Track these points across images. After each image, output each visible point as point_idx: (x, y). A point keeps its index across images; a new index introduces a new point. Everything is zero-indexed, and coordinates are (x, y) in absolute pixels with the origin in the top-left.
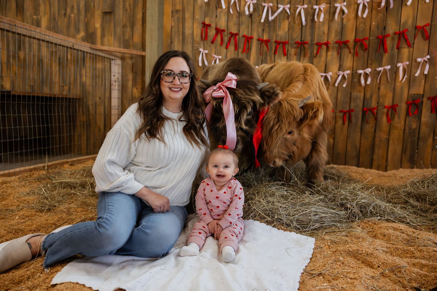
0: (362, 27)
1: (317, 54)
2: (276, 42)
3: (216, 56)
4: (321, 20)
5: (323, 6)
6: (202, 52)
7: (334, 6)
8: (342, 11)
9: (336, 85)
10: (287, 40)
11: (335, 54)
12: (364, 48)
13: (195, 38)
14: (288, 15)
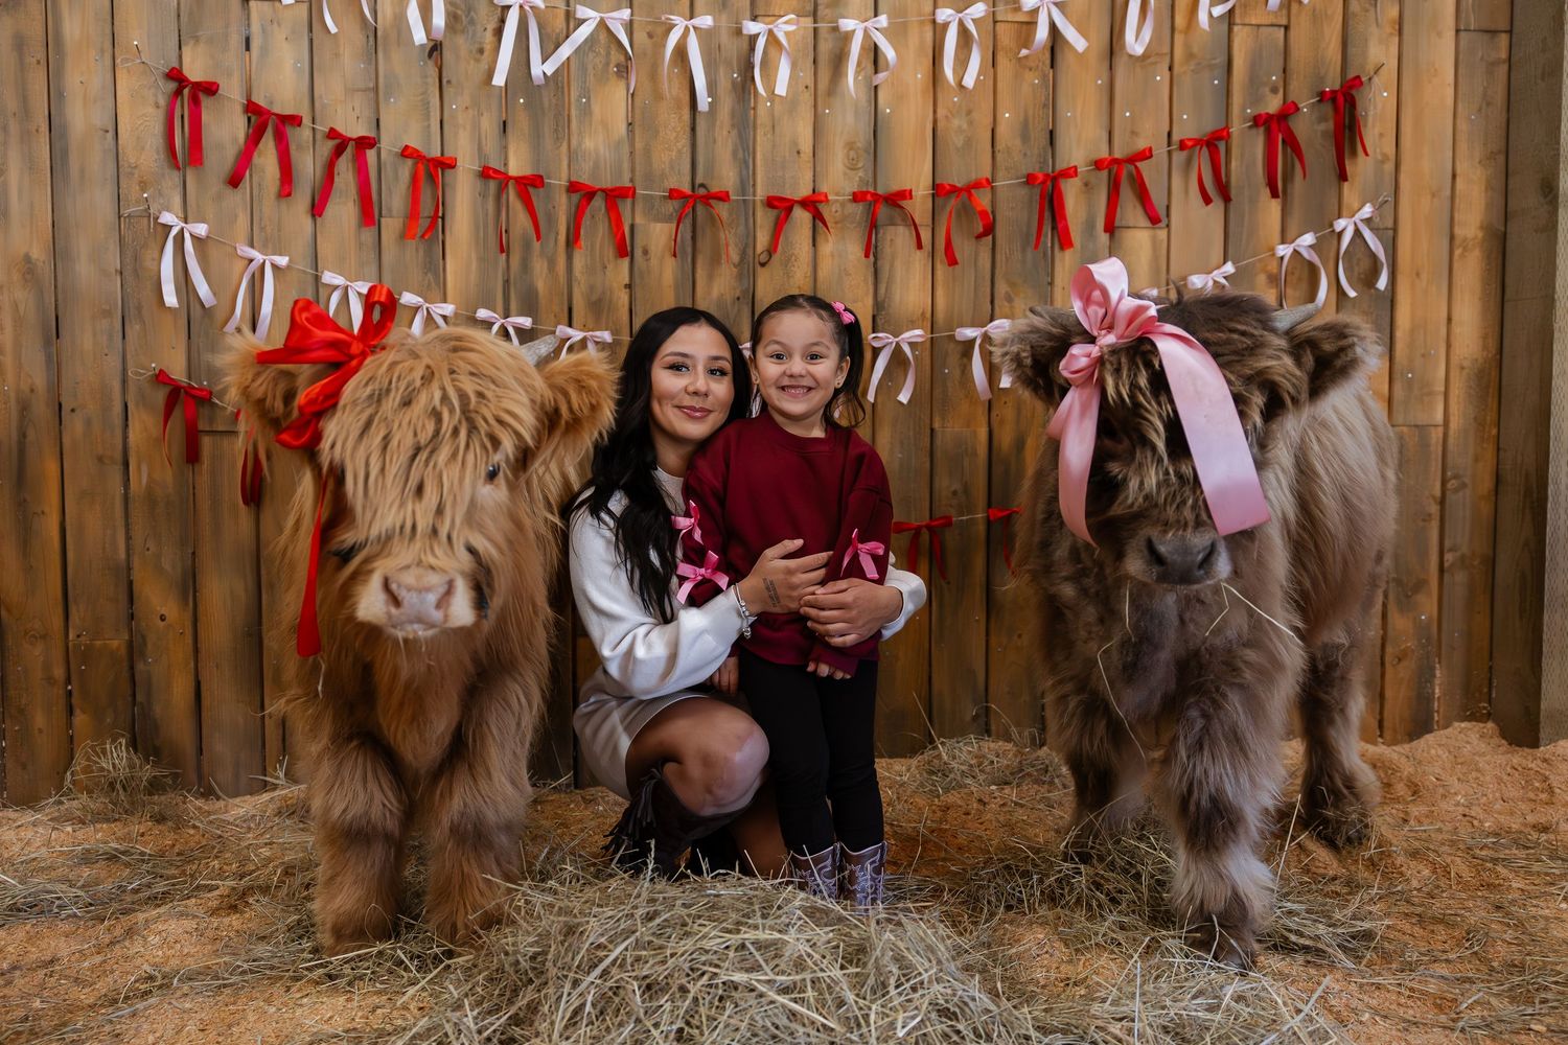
0: (960, 130)
1: (772, 249)
2: (573, 187)
3: (258, 256)
4: (781, 89)
5: (785, 27)
6: (174, 232)
7: (836, 29)
8: (874, 54)
9: (871, 394)
10: (628, 184)
11: (854, 249)
12: (977, 227)
13: (130, 155)
14: (622, 58)
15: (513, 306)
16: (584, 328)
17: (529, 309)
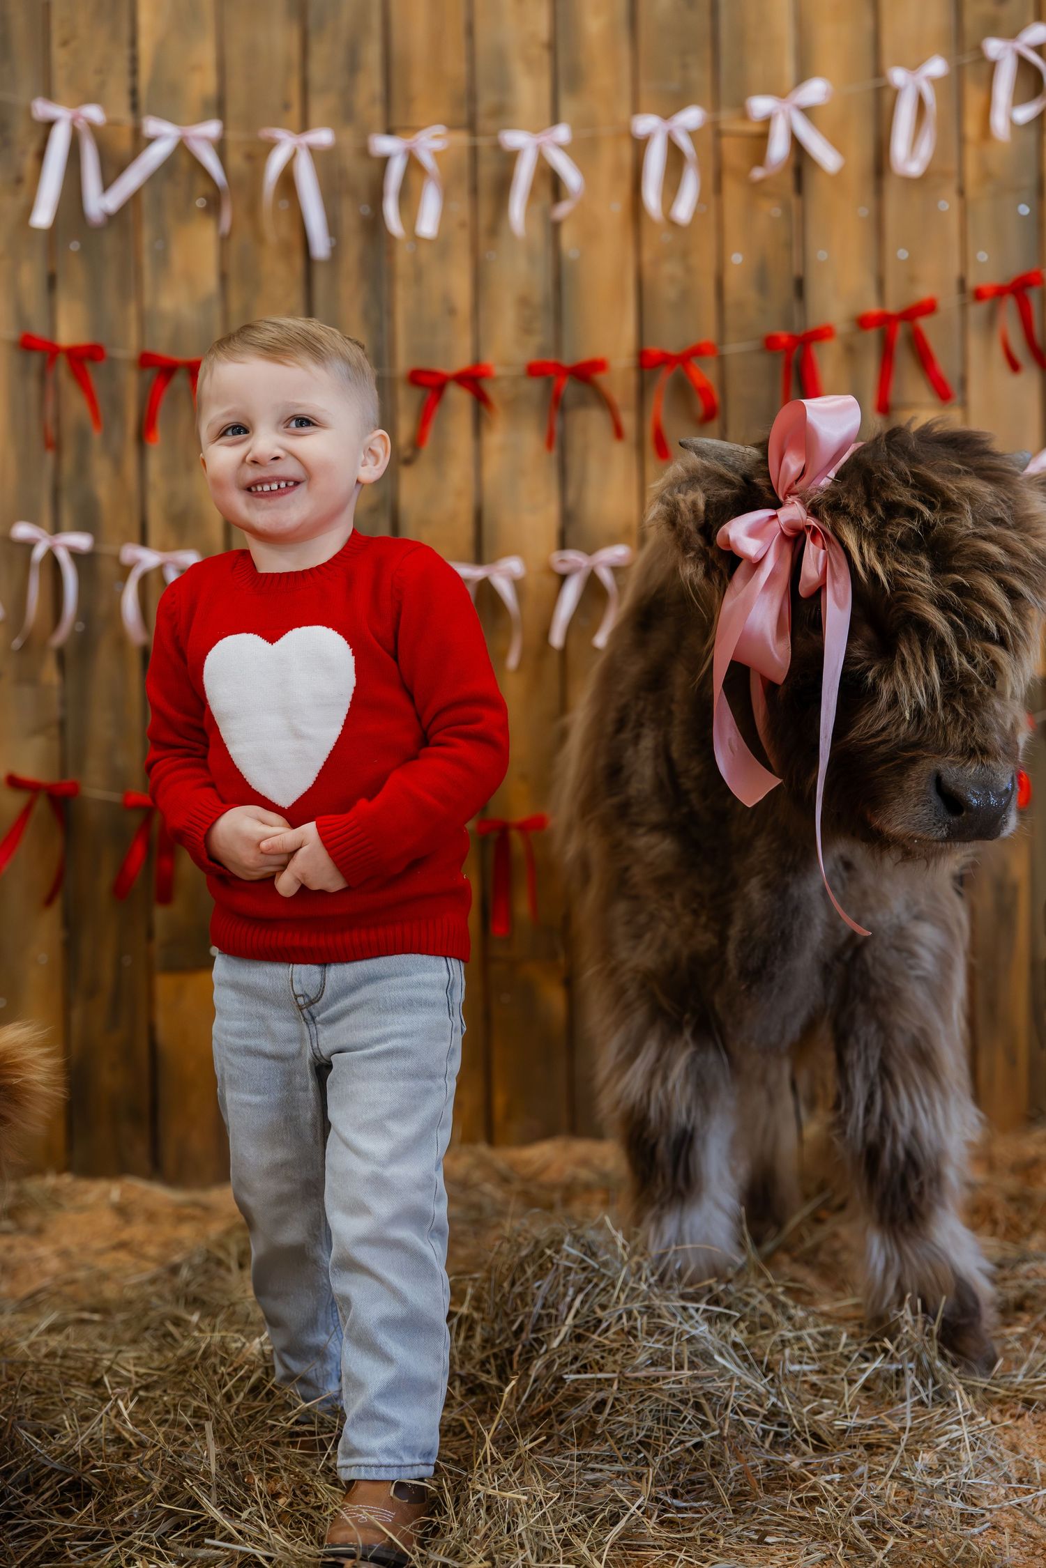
0: (674, 277)
1: (419, 441)
2: (146, 360)
4: (428, 225)
5: (430, 143)
7: (497, 147)
8: (551, 182)
9: (557, 639)
11: (530, 440)
12: (699, 408)
14: (210, 189)
15: (67, 517)
16: (163, 548)
17: (87, 523)
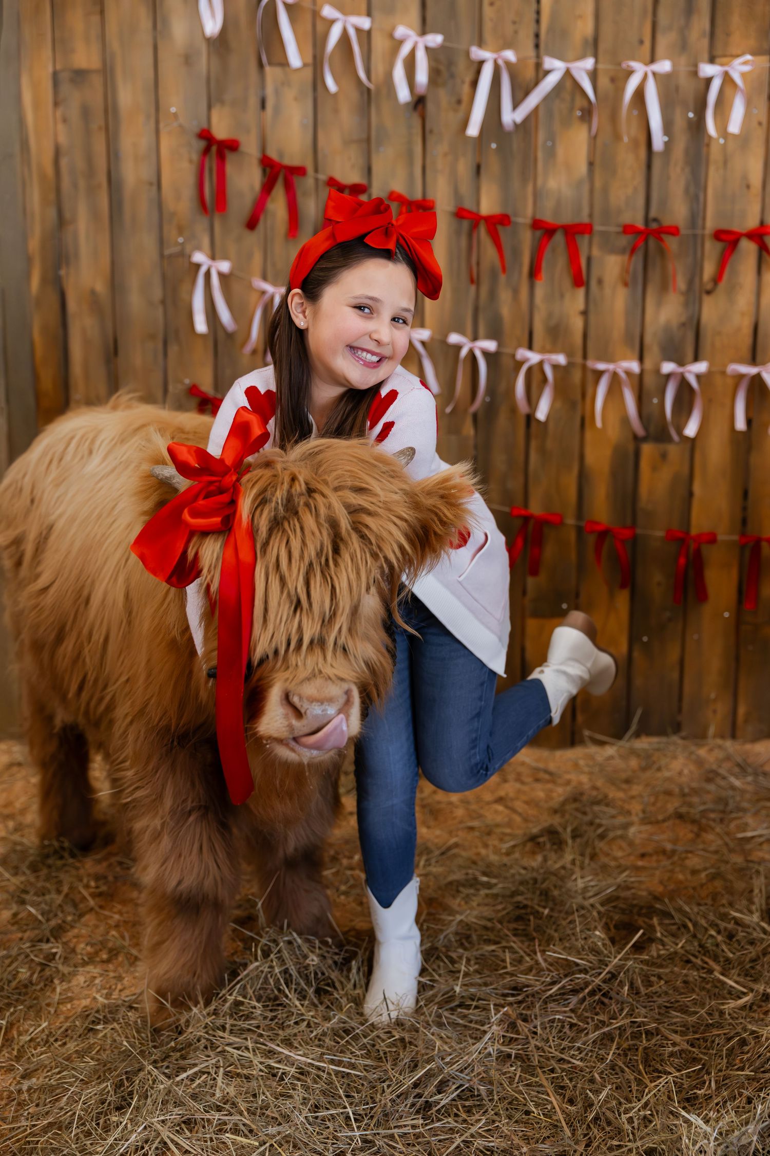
1: (718, 278)
2: (537, 224)
3: (269, 288)
5: (741, 68)
6: (203, 270)
10: (585, 219)
13: (170, 202)
14: (585, 104)
15: (482, 330)
16: (542, 351)
17: (495, 333)
